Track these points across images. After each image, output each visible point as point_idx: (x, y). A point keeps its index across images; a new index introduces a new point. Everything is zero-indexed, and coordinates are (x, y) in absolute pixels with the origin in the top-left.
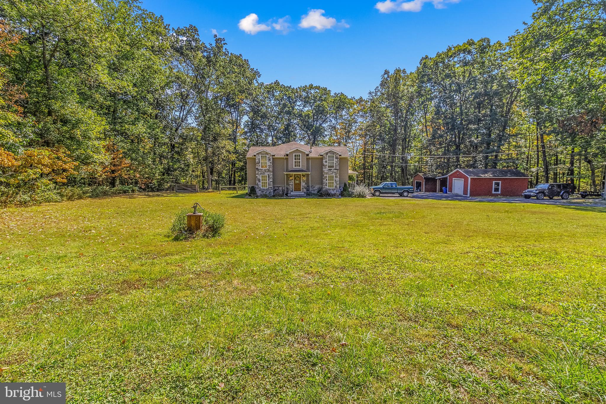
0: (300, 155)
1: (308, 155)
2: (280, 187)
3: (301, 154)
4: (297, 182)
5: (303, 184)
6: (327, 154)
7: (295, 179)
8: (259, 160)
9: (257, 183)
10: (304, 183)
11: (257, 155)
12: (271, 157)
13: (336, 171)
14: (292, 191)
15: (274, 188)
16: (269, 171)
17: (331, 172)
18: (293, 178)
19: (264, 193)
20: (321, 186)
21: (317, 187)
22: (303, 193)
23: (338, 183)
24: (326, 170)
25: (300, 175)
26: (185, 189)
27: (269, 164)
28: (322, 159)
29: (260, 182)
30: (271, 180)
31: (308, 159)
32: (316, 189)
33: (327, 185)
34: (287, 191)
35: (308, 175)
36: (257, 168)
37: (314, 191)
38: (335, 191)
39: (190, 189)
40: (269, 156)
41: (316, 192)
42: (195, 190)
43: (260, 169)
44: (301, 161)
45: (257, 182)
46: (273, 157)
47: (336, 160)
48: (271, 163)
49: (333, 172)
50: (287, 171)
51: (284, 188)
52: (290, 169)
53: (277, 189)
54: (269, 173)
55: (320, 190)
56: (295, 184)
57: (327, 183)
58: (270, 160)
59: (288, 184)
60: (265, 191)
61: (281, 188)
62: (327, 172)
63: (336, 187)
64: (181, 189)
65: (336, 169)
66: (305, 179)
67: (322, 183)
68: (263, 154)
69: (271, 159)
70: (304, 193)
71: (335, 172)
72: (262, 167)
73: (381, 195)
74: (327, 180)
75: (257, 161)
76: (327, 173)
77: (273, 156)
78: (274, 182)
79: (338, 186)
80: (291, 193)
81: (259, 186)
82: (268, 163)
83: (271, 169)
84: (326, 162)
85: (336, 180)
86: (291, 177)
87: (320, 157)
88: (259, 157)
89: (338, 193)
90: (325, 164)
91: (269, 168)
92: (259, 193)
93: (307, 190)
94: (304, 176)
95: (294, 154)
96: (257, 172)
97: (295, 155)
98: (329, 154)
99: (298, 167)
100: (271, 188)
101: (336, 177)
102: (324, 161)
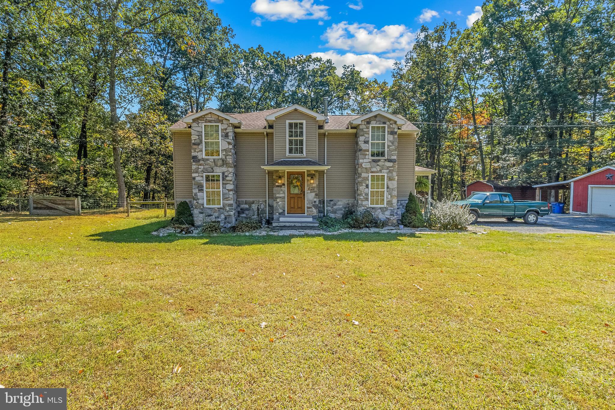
0: (302, 124)
1: (321, 127)
2: (253, 203)
3: (304, 122)
4: (296, 191)
5: (310, 197)
6: (369, 123)
7: (290, 183)
8: (200, 136)
9: (196, 194)
10: (313, 194)
11: (194, 125)
12: (230, 130)
13: (391, 164)
14: (282, 214)
15: (239, 206)
16: (224, 162)
17: (378, 168)
18: (284, 181)
19: (213, 218)
20: (351, 201)
21: (342, 203)
22: (311, 220)
23: (395, 193)
24: (365, 161)
25: (302, 174)
26: (51, 208)
27: (226, 146)
28: (356, 135)
29: (201, 190)
30: (230, 187)
31: (322, 136)
32: (341, 209)
33: (367, 199)
34: (271, 213)
35: (322, 173)
36: (195, 158)
37: (335, 212)
38: (388, 213)
39: (61, 207)
40: (225, 126)
41: (339, 215)
42: (74, 209)
43: (203, 160)
44: (304, 138)
45: (195, 191)
46: (237, 130)
47: (391, 137)
48: (229, 143)
49: (382, 168)
50: (271, 162)
51: (262, 206)
52: (277, 157)
53: (247, 209)
54: (224, 169)
55: (349, 213)
56: (291, 197)
57: (367, 194)
58: (227, 136)
59: (272, 196)
60: (216, 214)
61: (254, 207)
62: (368, 166)
63: (389, 203)
64: (40, 208)
65: (389, 161)
66: (314, 183)
67: (354, 193)
68: (210, 121)
69: (231, 135)
70: (314, 217)
71: (388, 168)
72: (207, 154)
73: (479, 220)
74: (367, 186)
75: (194, 137)
76: (367, 170)
77: (236, 127)
78: (237, 190)
79: (395, 201)
80: (281, 219)
81: (200, 201)
82: (223, 145)
83: (230, 160)
84: (366, 142)
85: (391, 187)
86: (280, 177)
87: (350, 131)
88: (198, 129)
89: (394, 219)
90: (363, 146)
91: (226, 156)
92: (199, 219)
93: (320, 212)
94: (312, 176)
95: (288, 122)
96: (194, 167)
97: (291, 125)
98: (373, 124)
99: (298, 155)
100: (231, 205)
101: (390, 179)
102: (362, 139)
